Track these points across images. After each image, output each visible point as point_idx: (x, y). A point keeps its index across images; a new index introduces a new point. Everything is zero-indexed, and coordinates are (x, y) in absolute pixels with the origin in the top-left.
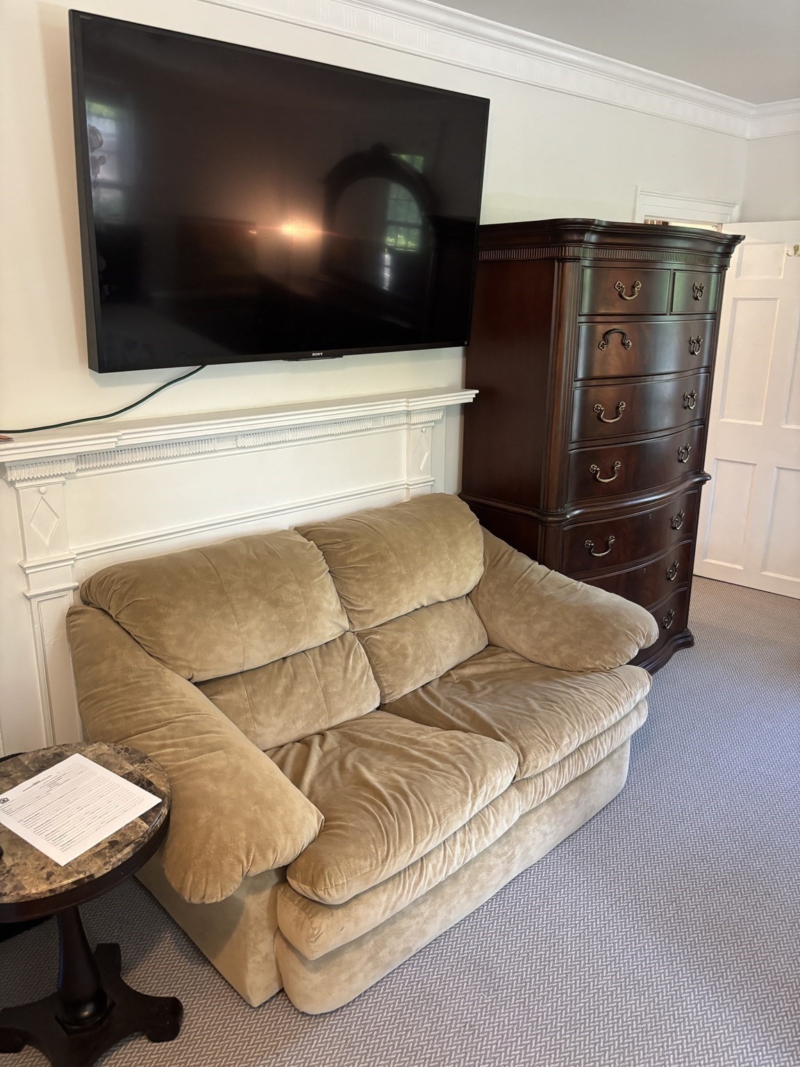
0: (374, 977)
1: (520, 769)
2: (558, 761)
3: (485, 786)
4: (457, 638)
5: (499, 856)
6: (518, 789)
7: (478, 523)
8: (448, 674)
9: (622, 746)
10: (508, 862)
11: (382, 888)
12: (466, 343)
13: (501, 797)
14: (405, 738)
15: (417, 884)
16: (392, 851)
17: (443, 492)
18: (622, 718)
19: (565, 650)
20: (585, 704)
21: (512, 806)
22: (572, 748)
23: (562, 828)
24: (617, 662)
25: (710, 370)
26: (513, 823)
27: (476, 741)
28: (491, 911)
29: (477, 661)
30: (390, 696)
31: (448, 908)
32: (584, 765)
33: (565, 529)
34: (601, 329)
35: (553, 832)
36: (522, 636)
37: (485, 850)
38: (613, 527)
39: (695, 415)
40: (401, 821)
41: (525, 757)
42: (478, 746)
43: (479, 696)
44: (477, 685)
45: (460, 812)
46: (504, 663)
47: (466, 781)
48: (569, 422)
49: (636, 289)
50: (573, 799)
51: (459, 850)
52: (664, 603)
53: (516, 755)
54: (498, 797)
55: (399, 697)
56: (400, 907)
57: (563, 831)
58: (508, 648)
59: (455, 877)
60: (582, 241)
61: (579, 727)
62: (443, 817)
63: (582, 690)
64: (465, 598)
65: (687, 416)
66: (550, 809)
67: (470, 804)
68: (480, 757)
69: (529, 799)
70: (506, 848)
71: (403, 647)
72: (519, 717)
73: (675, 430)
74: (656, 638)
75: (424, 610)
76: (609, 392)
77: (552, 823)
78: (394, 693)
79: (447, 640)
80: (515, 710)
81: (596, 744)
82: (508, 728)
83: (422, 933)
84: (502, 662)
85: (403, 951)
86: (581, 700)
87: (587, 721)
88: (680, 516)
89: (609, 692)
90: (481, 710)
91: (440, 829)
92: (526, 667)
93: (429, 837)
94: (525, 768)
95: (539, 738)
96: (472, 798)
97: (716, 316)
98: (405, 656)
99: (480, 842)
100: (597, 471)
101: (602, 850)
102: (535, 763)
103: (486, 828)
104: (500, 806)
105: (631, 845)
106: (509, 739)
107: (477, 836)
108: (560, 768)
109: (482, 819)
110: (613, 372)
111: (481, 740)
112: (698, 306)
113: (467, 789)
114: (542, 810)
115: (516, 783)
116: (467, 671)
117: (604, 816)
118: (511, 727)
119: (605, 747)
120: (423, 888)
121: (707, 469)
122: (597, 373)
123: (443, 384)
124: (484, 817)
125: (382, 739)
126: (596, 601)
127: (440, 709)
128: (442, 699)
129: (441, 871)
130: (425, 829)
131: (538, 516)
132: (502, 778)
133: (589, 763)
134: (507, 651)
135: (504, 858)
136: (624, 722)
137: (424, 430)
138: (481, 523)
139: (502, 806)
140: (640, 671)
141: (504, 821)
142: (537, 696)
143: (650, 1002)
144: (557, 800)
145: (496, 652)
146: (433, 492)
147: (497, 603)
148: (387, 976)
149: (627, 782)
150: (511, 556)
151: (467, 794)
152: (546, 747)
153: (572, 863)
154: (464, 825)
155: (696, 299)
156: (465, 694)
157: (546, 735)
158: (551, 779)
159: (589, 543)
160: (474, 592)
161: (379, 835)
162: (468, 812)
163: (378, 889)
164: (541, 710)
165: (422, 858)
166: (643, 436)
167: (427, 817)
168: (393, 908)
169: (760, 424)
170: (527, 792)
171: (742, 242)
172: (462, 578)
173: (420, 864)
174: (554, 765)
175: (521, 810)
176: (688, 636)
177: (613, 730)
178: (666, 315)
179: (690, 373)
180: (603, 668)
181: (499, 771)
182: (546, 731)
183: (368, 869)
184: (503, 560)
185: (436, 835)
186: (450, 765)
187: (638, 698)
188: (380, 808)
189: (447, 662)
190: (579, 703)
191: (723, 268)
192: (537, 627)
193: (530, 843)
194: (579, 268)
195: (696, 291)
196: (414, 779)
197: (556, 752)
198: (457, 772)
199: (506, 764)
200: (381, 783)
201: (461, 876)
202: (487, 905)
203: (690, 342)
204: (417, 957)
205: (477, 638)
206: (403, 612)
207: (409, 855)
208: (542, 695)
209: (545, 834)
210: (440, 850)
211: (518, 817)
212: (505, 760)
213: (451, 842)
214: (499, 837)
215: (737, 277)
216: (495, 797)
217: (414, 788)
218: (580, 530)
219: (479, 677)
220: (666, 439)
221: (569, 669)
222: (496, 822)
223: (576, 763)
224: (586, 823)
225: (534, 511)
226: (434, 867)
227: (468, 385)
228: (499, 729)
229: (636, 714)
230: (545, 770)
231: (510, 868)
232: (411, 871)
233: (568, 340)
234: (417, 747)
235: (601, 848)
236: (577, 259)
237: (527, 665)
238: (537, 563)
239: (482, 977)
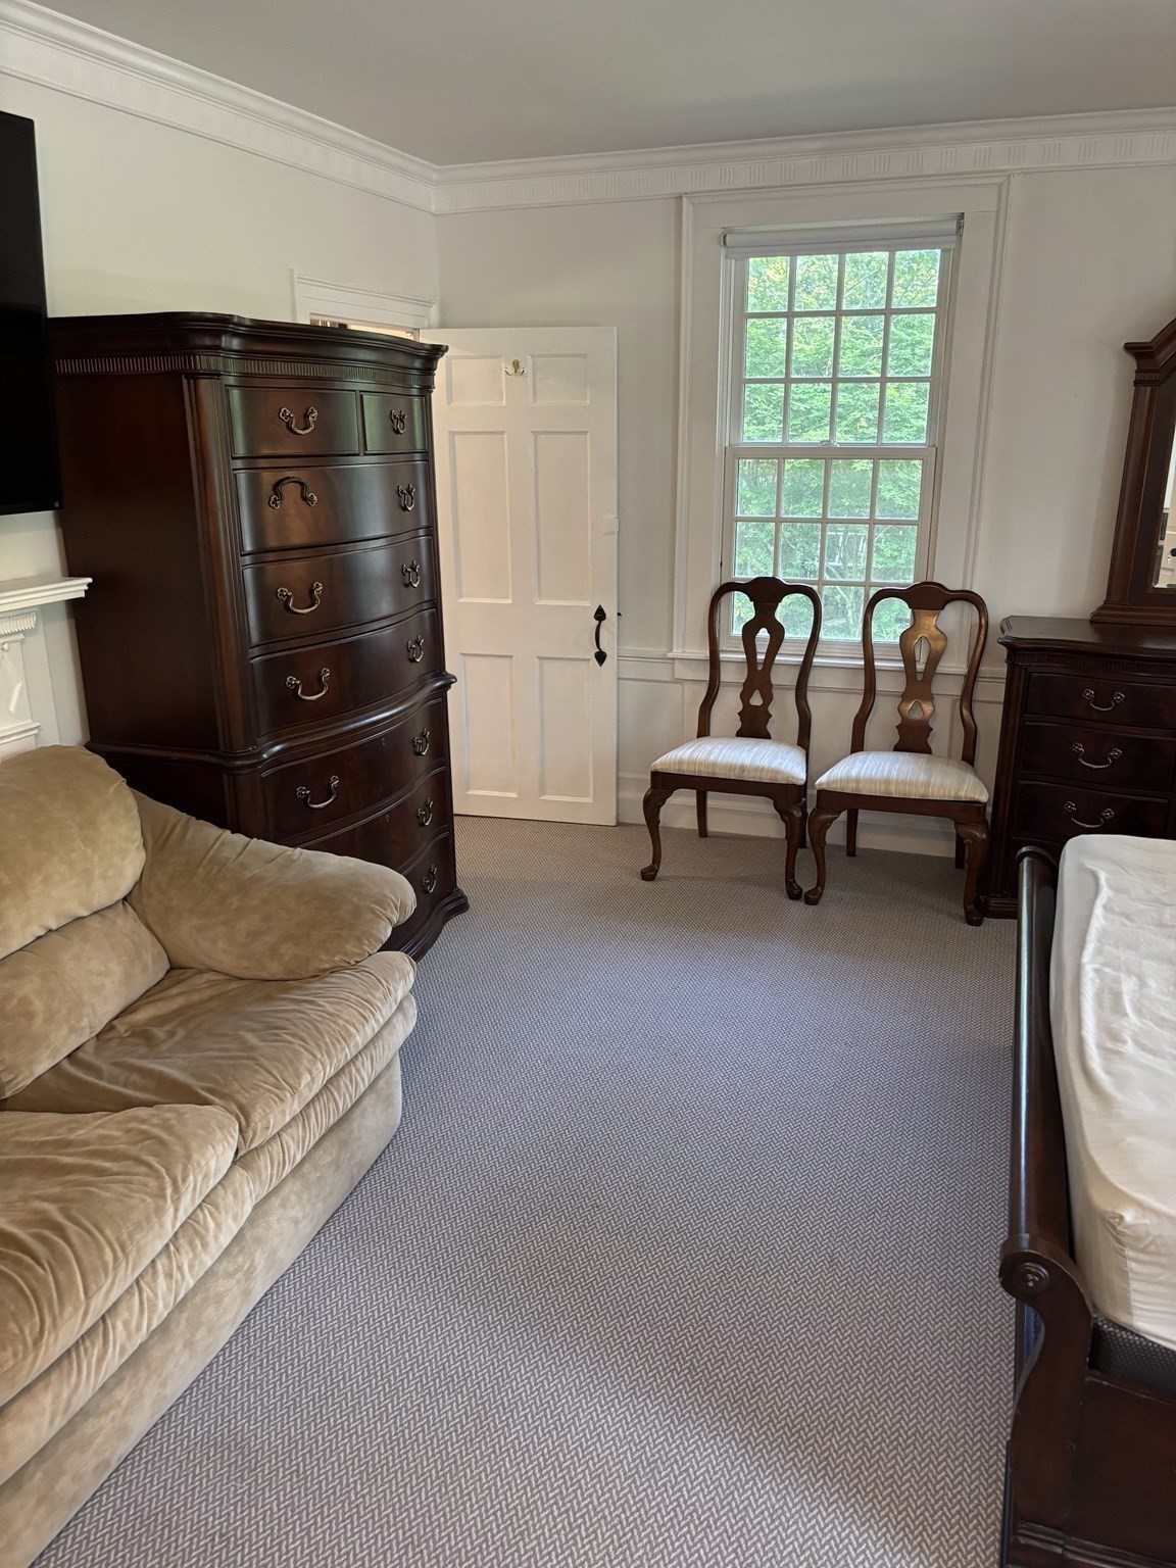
0: (52, 1526)
1: (243, 1137)
2: (298, 1111)
3: (191, 1177)
4: (116, 968)
5: (229, 1275)
6: (245, 1167)
7: (125, 784)
8: (110, 1027)
9: (389, 1066)
10: (247, 1280)
11: (41, 1385)
12: (57, 505)
13: (220, 1187)
14: (47, 1142)
15: (101, 1359)
16: (48, 1321)
17: (58, 743)
18: (382, 1029)
19: (288, 951)
20: (325, 1021)
21: (240, 1194)
22: (316, 1089)
23: (320, 1205)
24: (364, 950)
25: (432, 531)
26: (244, 1220)
27: (169, 1115)
28: (231, 1361)
29: (156, 997)
30: (14, 1083)
31: (161, 1379)
32: (337, 1107)
33: (264, 775)
34: (268, 478)
35: (308, 1215)
36: (221, 945)
37: (206, 1273)
38: (332, 764)
39: (421, 594)
40: (56, 1270)
41: (247, 1117)
42: (172, 1122)
43: (165, 1047)
44: (160, 1033)
45: (157, 1227)
46: (199, 990)
47: (159, 1178)
48: (243, 616)
49: (310, 419)
50: (329, 1159)
51: (165, 1286)
52: (422, 857)
53: (234, 1119)
54: (215, 1188)
55: (29, 1081)
56: (78, 1403)
57: (321, 1211)
58: (203, 967)
59: (164, 1328)
60: (218, 347)
61: (322, 1054)
62: (129, 1243)
63: (320, 1001)
64: (121, 904)
65: (412, 598)
66: (298, 1183)
67: (172, 1210)
68: (179, 1137)
69: (264, 1178)
70: (240, 1259)
71: (25, 1001)
72: (231, 1062)
73: (397, 618)
74: (414, 907)
75: (53, 935)
76: (297, 569)
77: (305, 1201)
78: (20, 1079)
79: (100, 975)
80: (223, 1054)
81: (350, 1073)
82: (216, 1081)
83: (124, 1430)
84: (195, 990)
85: (96, 1468)
86: (320, 1016)
87: (333, 1044)
88: (424, 736)
89: (357, 996)
90: (172, 1067)
91: (127, 1263)
92: (234, 989)
93: (110, 1280)
94: (251, 1134)
95: (266, 1086)
96: (173, 1201)
97: (427, 456)
98: (29, 1015)
99: (197, 1263)
100: (297, 686)
101: (381, 1219)
102: (265, 1122)
103: (202, 1239)
104: (220, 1200)
105: (419, 1200)
106: (220, 1098)
107: (191, 1255)
108: (304, 1120)
109: (194, 1228)
110: (297, 540)
111: (174, 1110)
112: (402, 442)
113: (162, 1189)
114: (286, 1190)
115: (240, 1160)
116: (141, 1016)
117: (378, 1171)
118: (221, 1081)
119: (365, 1073)
120: (114, 1360)
121: (449, 669)
122: (272, 542)
123: (28, 572)
124: (198, 1223)
125: (9, 1155)
126: (322, 872)
127: (103, 1083)
128: (104, 1066)
129: (139, 1327)
130: (101, 1270)
131: (220, 761)
132: (217, 1158)
133: (345, 1103)
134: (201, 972)
135: (239, 1275)
136: (385, 1034)
137: (6, 647)
138: (129, 784)
139: (223, 1199)
140: (400, 958)
141: (230, 1221)
142: (255, 1025)
143: (470, 1399)
144: (306, 1167)
145: (183, 977)
146: (40, 746)
147: (174, 903)
148: (76, 1517)
149: (404, 1115)
150: (186, 827)
151: (164, 1197)
152: (277, 1096)
153: (342, 1251)
154: (167, 1246)
155: (397, 432)
156: (143, 1050)
157: (276, 1078)
158: (293, 1141)
159: (302, 791)
160: (135, 893)
161: (22, 1304)
162: (169, 1224)
163: (35, 1389)
164: (263, 1044)
165: (103, 1318)
166: (355, 630)
167: (101, 1251)
168: (67, 1408)
169: (509, 601)
170: (259, 1169)
171: (446, 354)
172: (110, 874)
173: (101, 1329)
174: (294, 1119)
175: (254, 1196)
176: (460, 898)
177: (372, 1047)
178: (358, 455)
179: (406, 536)
180: (346, 965)
181: (211, 1148)
182: (275, 1072)
183: (11, 1363)
184: (175, 836)
185: (121, 1273)
186: (131, 1162)
187: (400, 995)
188: (18, 1262)
189: (105, 1009)
190: (315, 1020)
191: (426, 389)
192: (243, 926)
193: (276, 1241)
194: (221, 388)
195: (395, 421)
196: (72, 1201)
197: (293, 1099)
198: (143, 1169)
199: (219, 1134)
200: (13, 1222)
201: (173, 1326)
202: (224, 1354)
203: (399, 493)
204: (122, 1471)
205: (150, 963)
206: (15, 945)
207: (80, 1319)
208: (262, 1022)
209: (296, 1222)
210: (132, 1295)
211: (250, 1209)
212: (218, 1131)
213: (148, 1277)
214: (225, 1246)
215: (449, 403)
216: (209, 1189)
217: (74, 1213)
218: (286, 775)
219: (160, 1021)
220: (387, 632)
221: (298, 977)
222: (218, 1225)
223: (326, 1108)
224: (355, 1189)
225: (211, 755)
226: (126, 1324)
227: (72, 571)
228: (203, 1088)
229: (400, 1018)
230: (281, 1130)
231: (251, 1287)
232: (88, 1343)
233: (221, 494)
234: (70, 1150)
235: (380, 1216)
236: (215, 375)
237: (234, 985)
238: (229, 832)
239: (229, 1459)
